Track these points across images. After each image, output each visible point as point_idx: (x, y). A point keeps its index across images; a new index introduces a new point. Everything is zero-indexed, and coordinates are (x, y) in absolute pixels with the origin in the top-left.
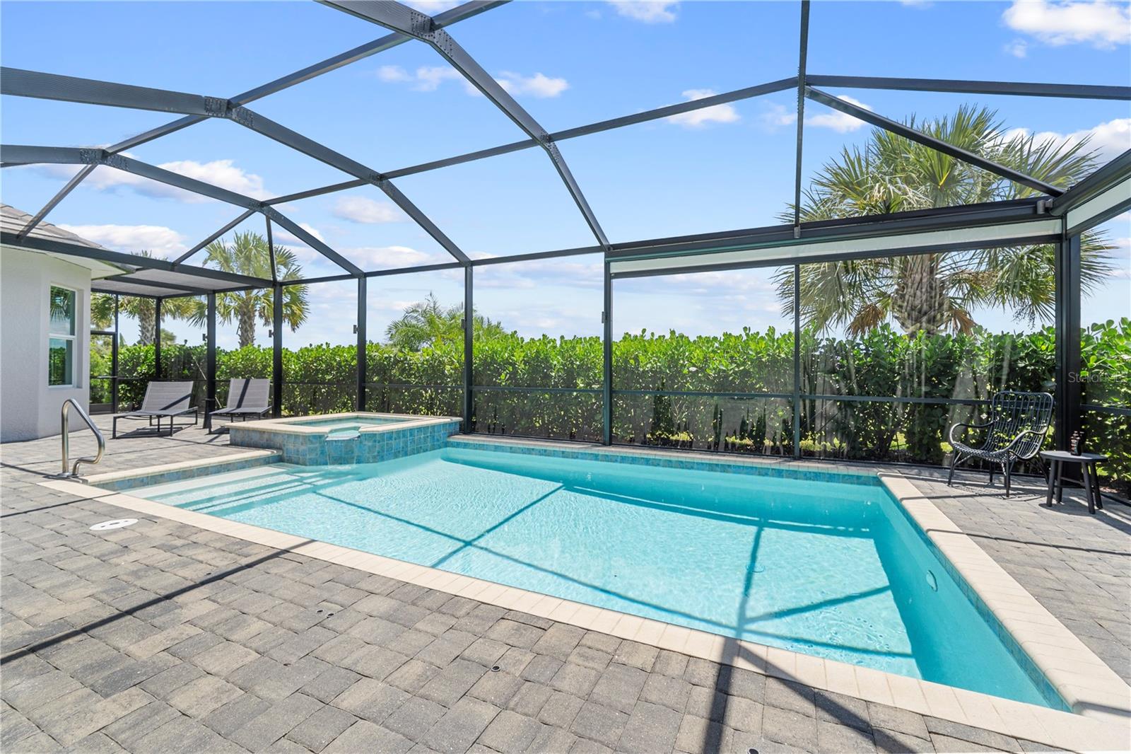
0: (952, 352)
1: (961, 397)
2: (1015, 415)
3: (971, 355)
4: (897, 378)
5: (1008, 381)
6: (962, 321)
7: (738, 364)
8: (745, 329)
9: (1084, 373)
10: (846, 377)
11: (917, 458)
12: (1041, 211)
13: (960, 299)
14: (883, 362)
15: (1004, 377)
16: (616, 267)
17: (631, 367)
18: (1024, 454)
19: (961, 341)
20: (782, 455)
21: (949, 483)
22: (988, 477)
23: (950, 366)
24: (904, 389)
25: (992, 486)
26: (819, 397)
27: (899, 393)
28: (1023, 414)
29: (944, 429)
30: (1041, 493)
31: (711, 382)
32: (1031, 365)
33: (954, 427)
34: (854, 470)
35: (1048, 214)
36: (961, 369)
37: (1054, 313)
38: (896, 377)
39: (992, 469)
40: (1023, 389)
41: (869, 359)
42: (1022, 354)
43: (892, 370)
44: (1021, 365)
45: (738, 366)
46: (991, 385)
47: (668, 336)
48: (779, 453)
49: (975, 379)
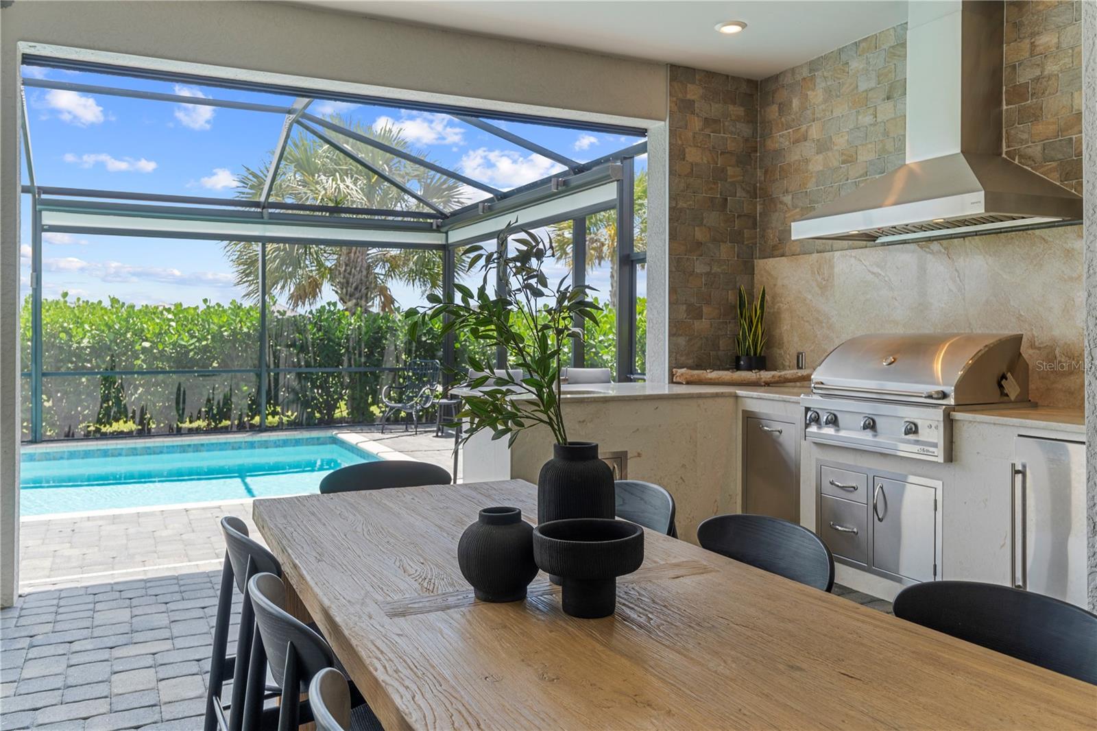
0: (380, 328)
1: (388, 366)
2: (419, 379)
3: (392, 330)
4: (343, 351)
5: (416, 351)
6: (385, 296)
7: (198, 338)
8: (205, 301)
9: (458, 345)
10: (303, 349)
11: (357, 420)
12: (434, 227)
13: (382, 275)
14: (333, 337)
15: (414, 349)
16: (49, 218)
17: (60, 343)
18: (425, 404)
19: (387, 319)
20: (248, 429)
21: (382, 433)
22: (405, 427)
23: (379, 340)
24: (350, 360)
25: (407, 431)
26: (282, 370)
27: (346, 364)
28: (425, 377)
29: (375, 393)
30: (433, 431)
31: (169, 359)
32: (429, 339)
33: (384, 390)
34: (315, 434)
35: (438, 229)
36: (387, 342)
37: (442, 293)
38: (341, 350)
39: (408, 421)
40: (425, 358)
41: (320, 334)
42: (425, 331)
43: (339, 345)
44: (424, 339)
45: (199, 340)
46: (405, 355)
47: (107, 303)
48: (245, 428)
49: (396, 349)
